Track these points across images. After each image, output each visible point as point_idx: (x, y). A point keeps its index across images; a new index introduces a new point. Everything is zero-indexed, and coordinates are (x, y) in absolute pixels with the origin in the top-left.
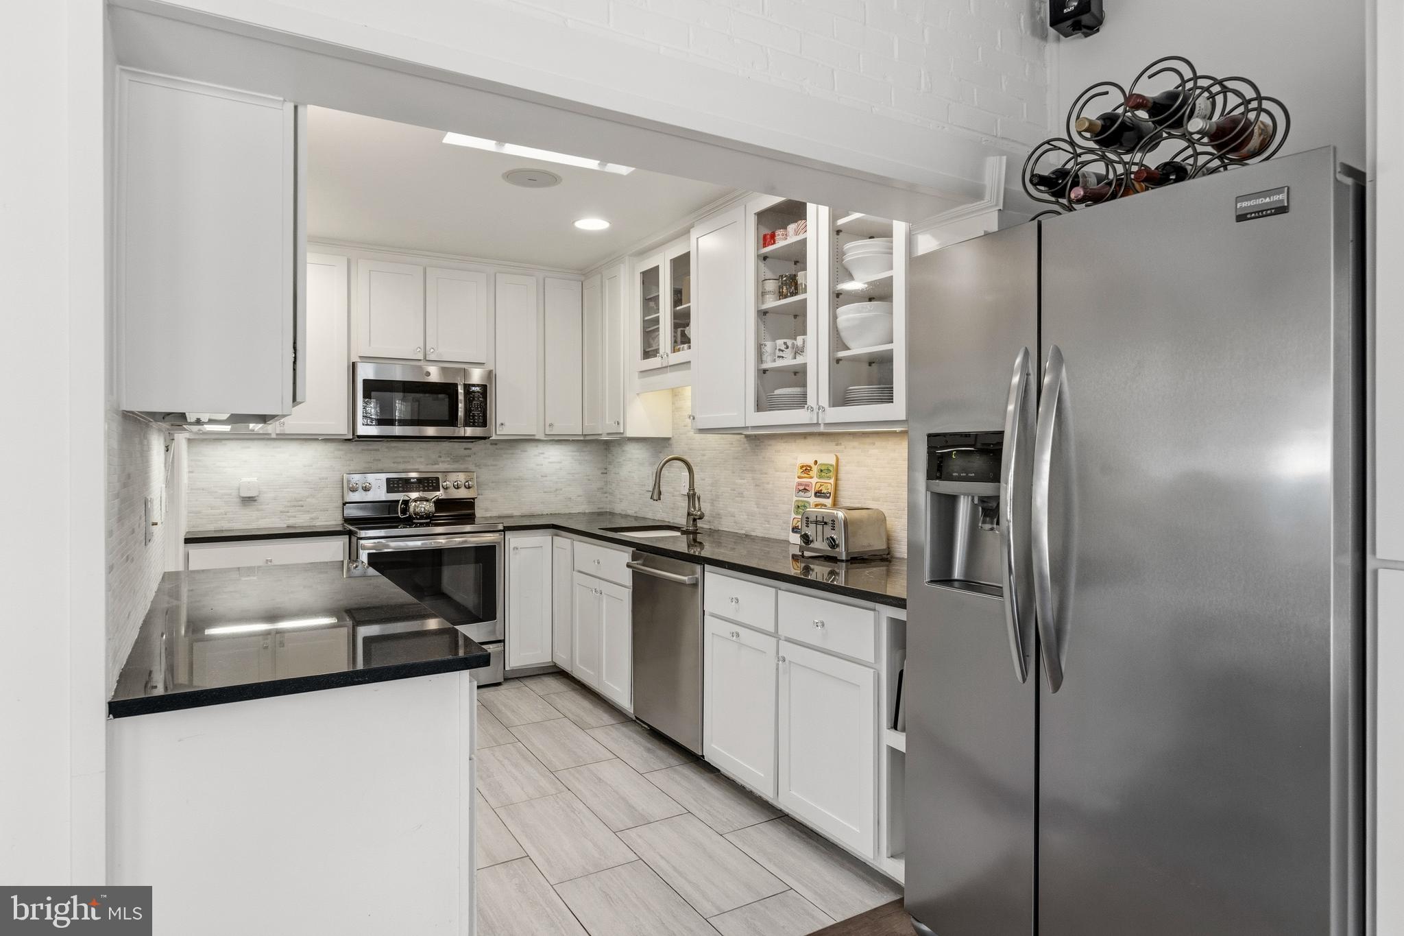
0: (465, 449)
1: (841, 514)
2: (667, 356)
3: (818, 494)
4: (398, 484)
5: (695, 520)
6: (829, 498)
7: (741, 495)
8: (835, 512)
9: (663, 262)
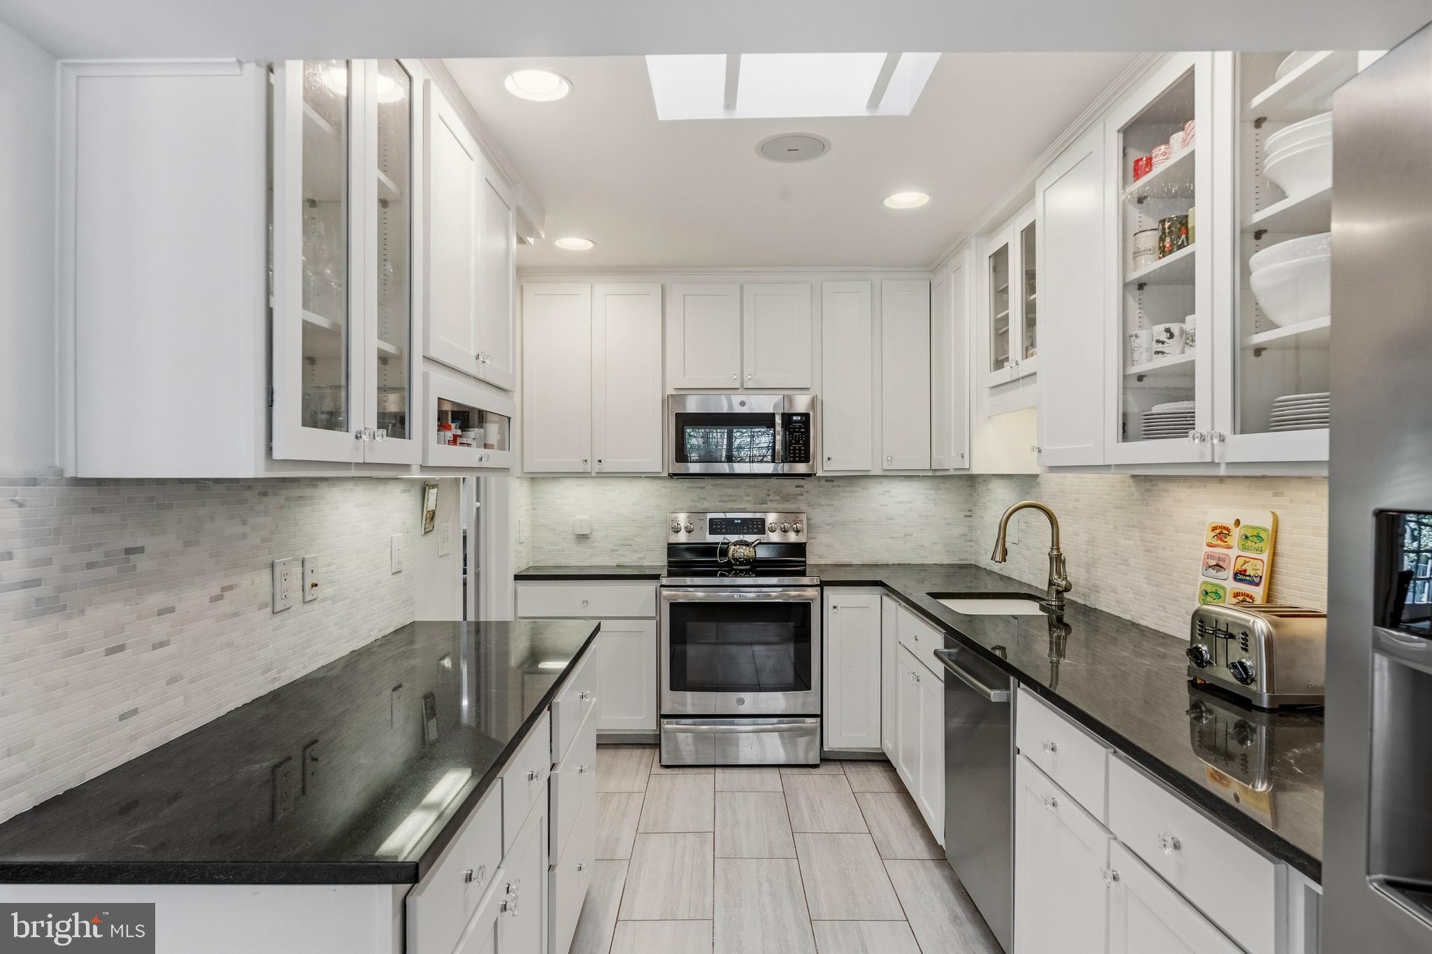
0: (797, 487)
1: (1261, 625)
2: (1017, 364)
3: (1240, 576)
4: (721, 525)
5: (1058, 592)
6: (1258, 584)
7: (1125, 562)
8: (1252, 619)
9: (1012, 237)
